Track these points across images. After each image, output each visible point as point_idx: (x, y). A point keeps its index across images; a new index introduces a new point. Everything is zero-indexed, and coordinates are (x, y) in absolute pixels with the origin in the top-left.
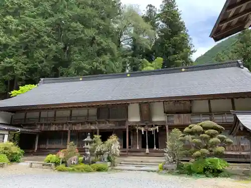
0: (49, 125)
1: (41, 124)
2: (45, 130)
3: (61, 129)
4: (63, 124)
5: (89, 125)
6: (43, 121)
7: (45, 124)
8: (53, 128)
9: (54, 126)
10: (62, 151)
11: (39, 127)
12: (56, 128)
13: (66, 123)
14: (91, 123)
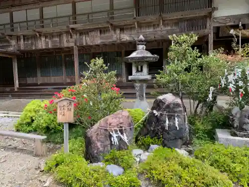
0: (34, 37)
1: (18, 39)
2: (28, 48)
3: (58, 45)
4: (60, 35)
5: (118, 31)
6: (19, 32)
7: (26, 38)
8: (42, 44)
9: (43, 39)
10: (65, 92)
11: (13, 42)
12: (47, 43)
13: (67, 33)
14: (122, 29)
